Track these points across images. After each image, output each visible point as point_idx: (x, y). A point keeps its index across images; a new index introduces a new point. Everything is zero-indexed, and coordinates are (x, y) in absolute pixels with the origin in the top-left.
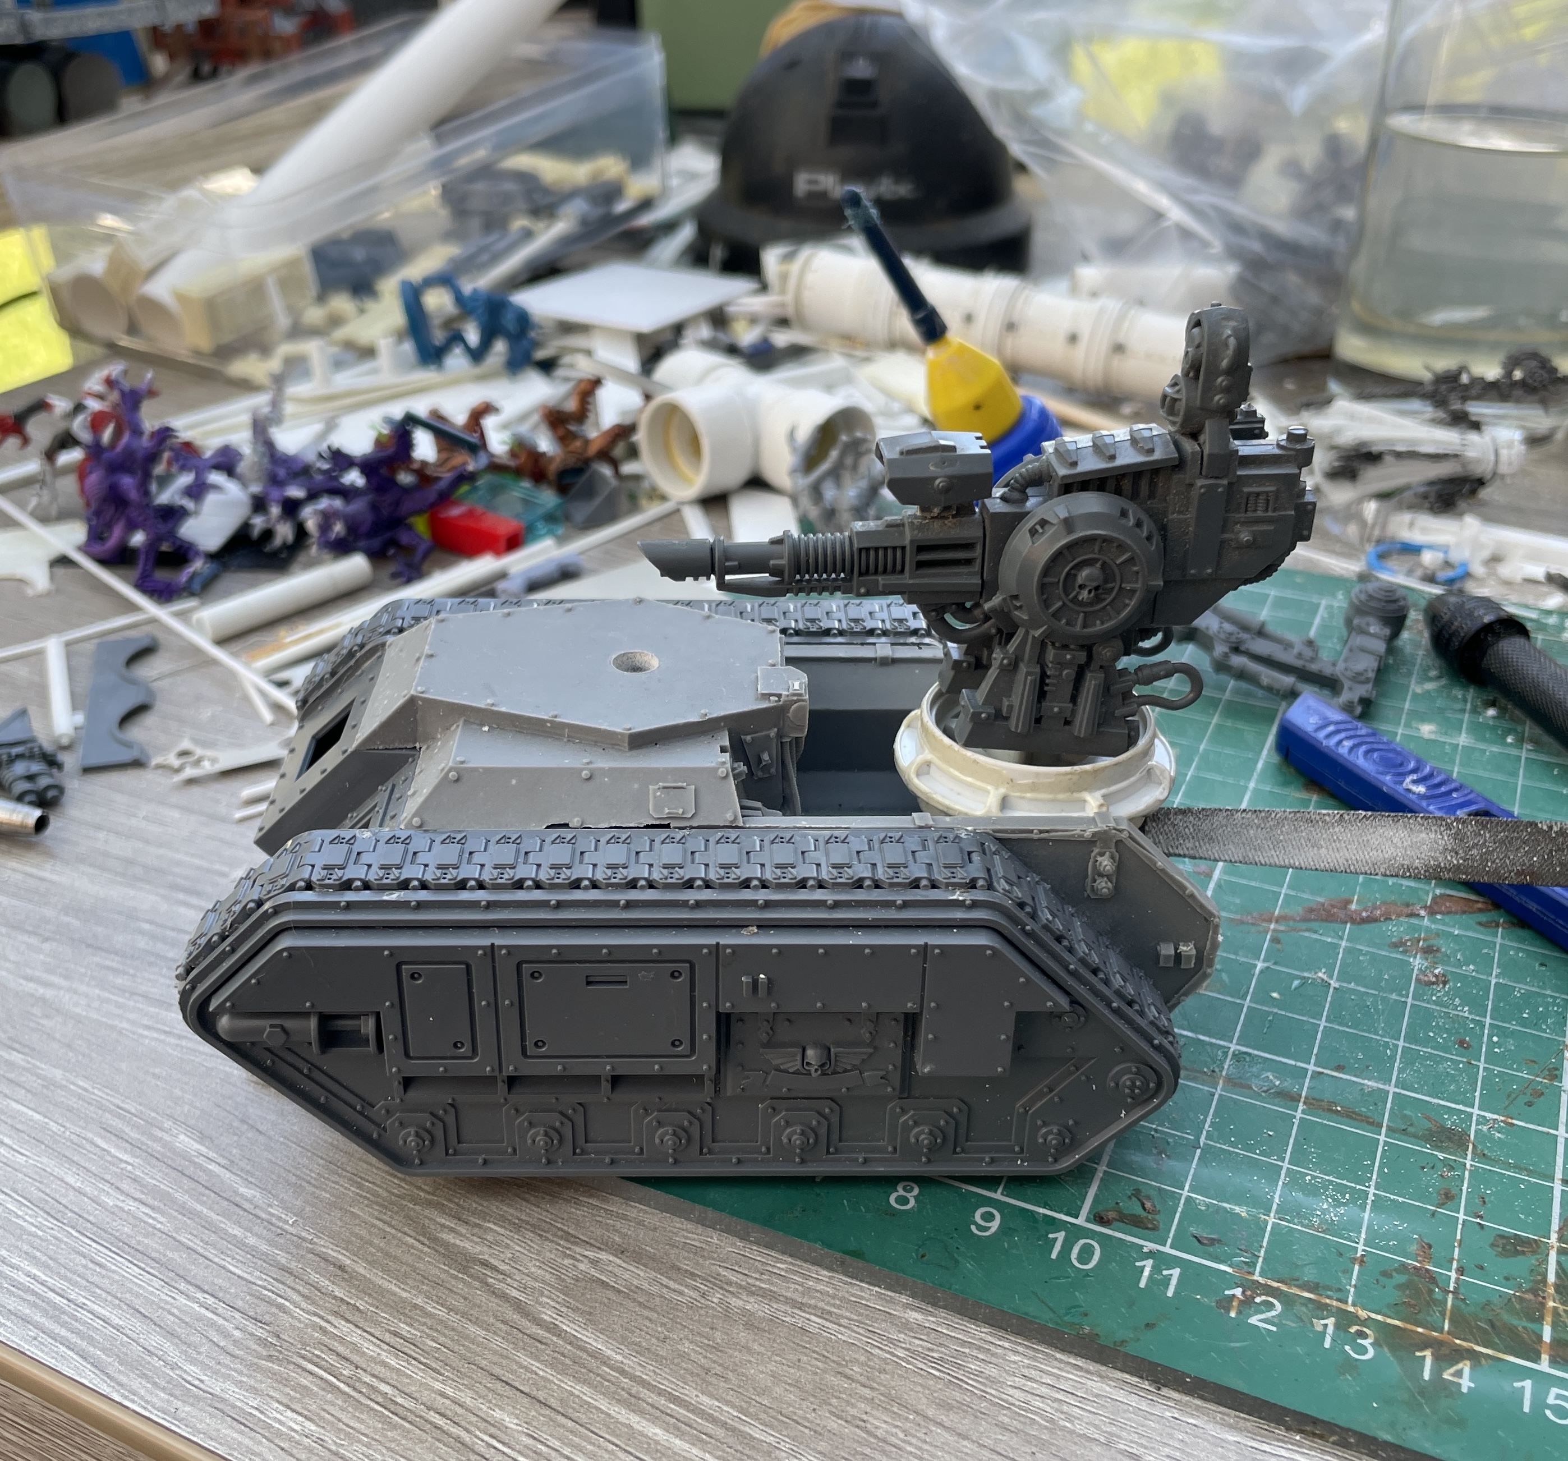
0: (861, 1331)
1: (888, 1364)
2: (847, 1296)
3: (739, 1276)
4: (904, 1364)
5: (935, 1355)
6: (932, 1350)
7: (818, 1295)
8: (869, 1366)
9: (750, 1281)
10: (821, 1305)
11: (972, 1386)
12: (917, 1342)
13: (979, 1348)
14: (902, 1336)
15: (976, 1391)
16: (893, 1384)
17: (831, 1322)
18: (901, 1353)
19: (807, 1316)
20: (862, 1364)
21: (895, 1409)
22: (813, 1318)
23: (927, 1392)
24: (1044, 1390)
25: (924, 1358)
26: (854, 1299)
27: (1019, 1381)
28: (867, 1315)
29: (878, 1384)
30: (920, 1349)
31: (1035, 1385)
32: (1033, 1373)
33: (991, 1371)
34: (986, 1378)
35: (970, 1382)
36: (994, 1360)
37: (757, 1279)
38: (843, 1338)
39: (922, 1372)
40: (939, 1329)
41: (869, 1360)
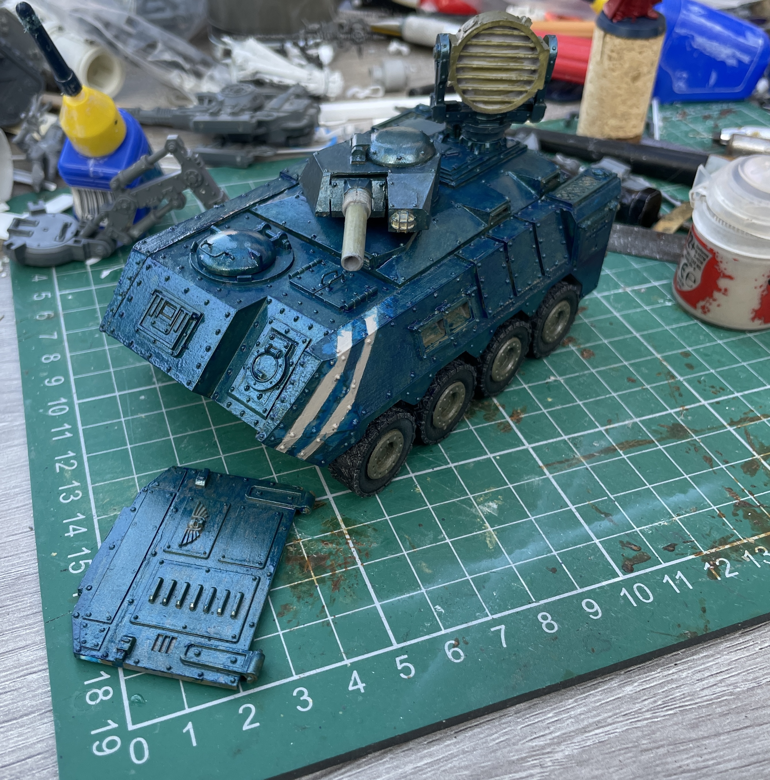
0: (621, 719)
1: (650, 727)
2: (593, 705)
3: (542, 739)
4: (656, 720)
5: (660, 703)
6: (655, 702)
7: (583, 716)
8: (646, 735)
9: (550, 737)
10: (591, 721)
11: (690, 705)
12: (646, 702)
13: (668, 682)
14: (637, 705)
15: (694, 706)
16: (665, 735)
17: (605, 726)
18: (648, 715)
19: (593, 733)
20: (643, 737)
21: (682, 748)
22: (597, 731)
23: (680, 725)
24: (712, 681)
25: (658, 709)
26: (598, 704)
27: (700, 685)
28: (613, 708)
29: (661, 741)
30: (651, 706)
31: (707, 681)
32: (699, 676)
33: (686, 690)
34: (689, 696)
35: (687, 703)
36: (680, 683)
37: (550, 733)
38: (620, 730)
39: (667, 717)
40: (644, 687)
41: (642, 731)
